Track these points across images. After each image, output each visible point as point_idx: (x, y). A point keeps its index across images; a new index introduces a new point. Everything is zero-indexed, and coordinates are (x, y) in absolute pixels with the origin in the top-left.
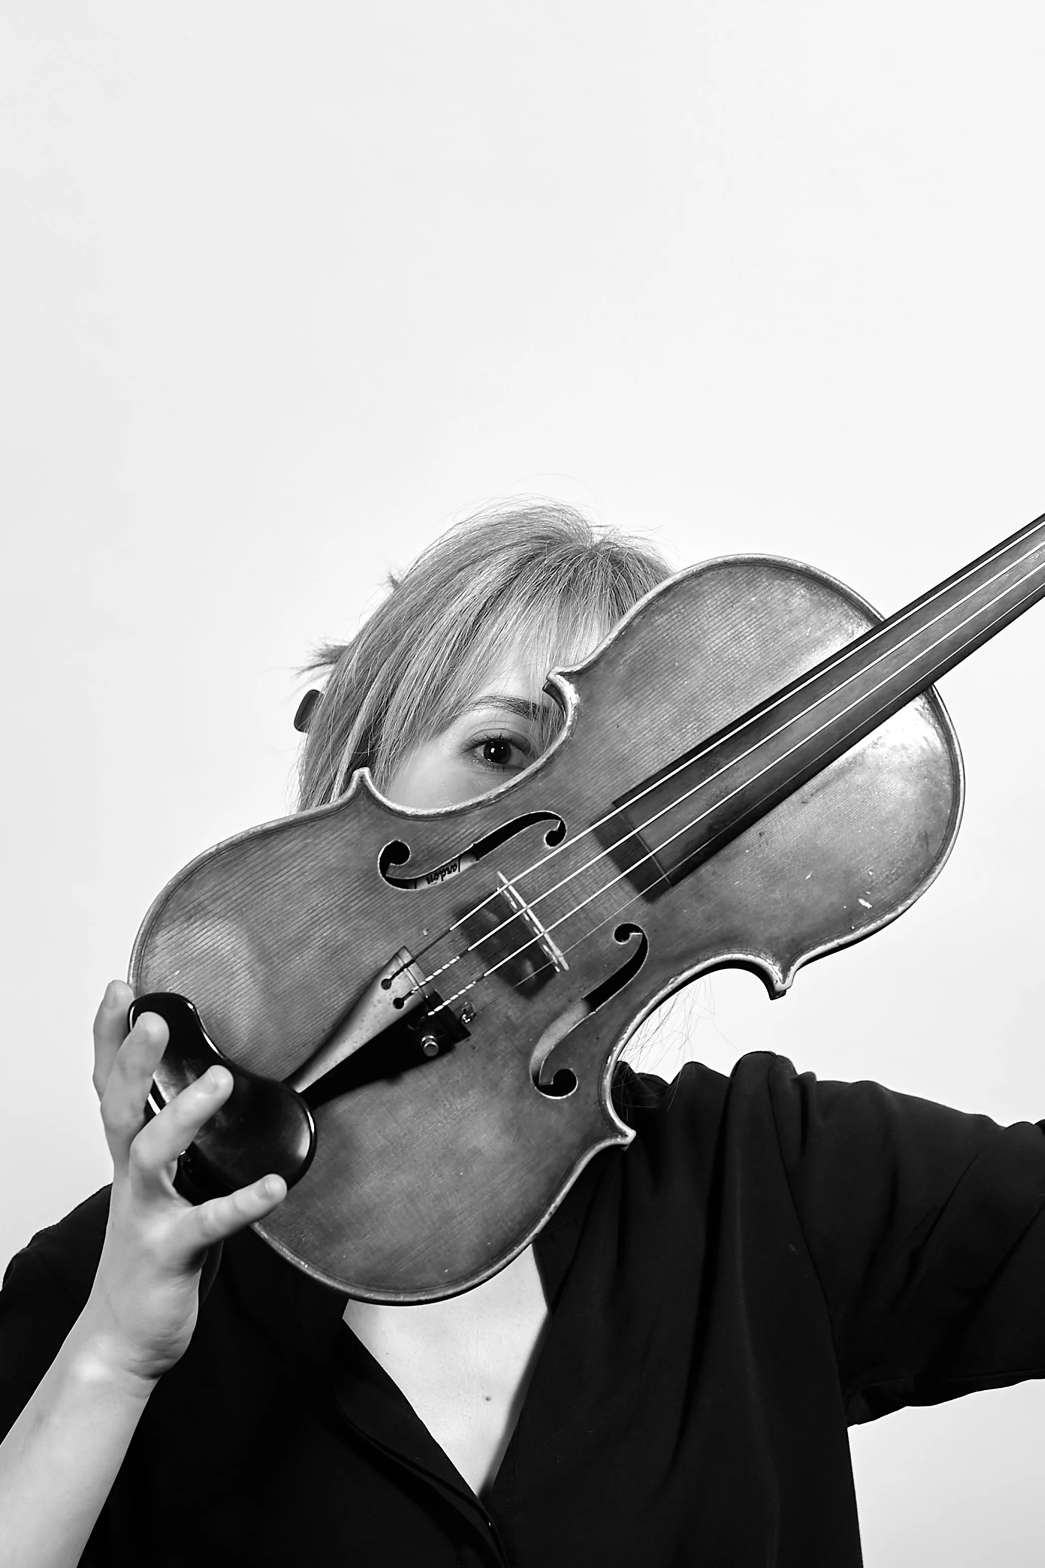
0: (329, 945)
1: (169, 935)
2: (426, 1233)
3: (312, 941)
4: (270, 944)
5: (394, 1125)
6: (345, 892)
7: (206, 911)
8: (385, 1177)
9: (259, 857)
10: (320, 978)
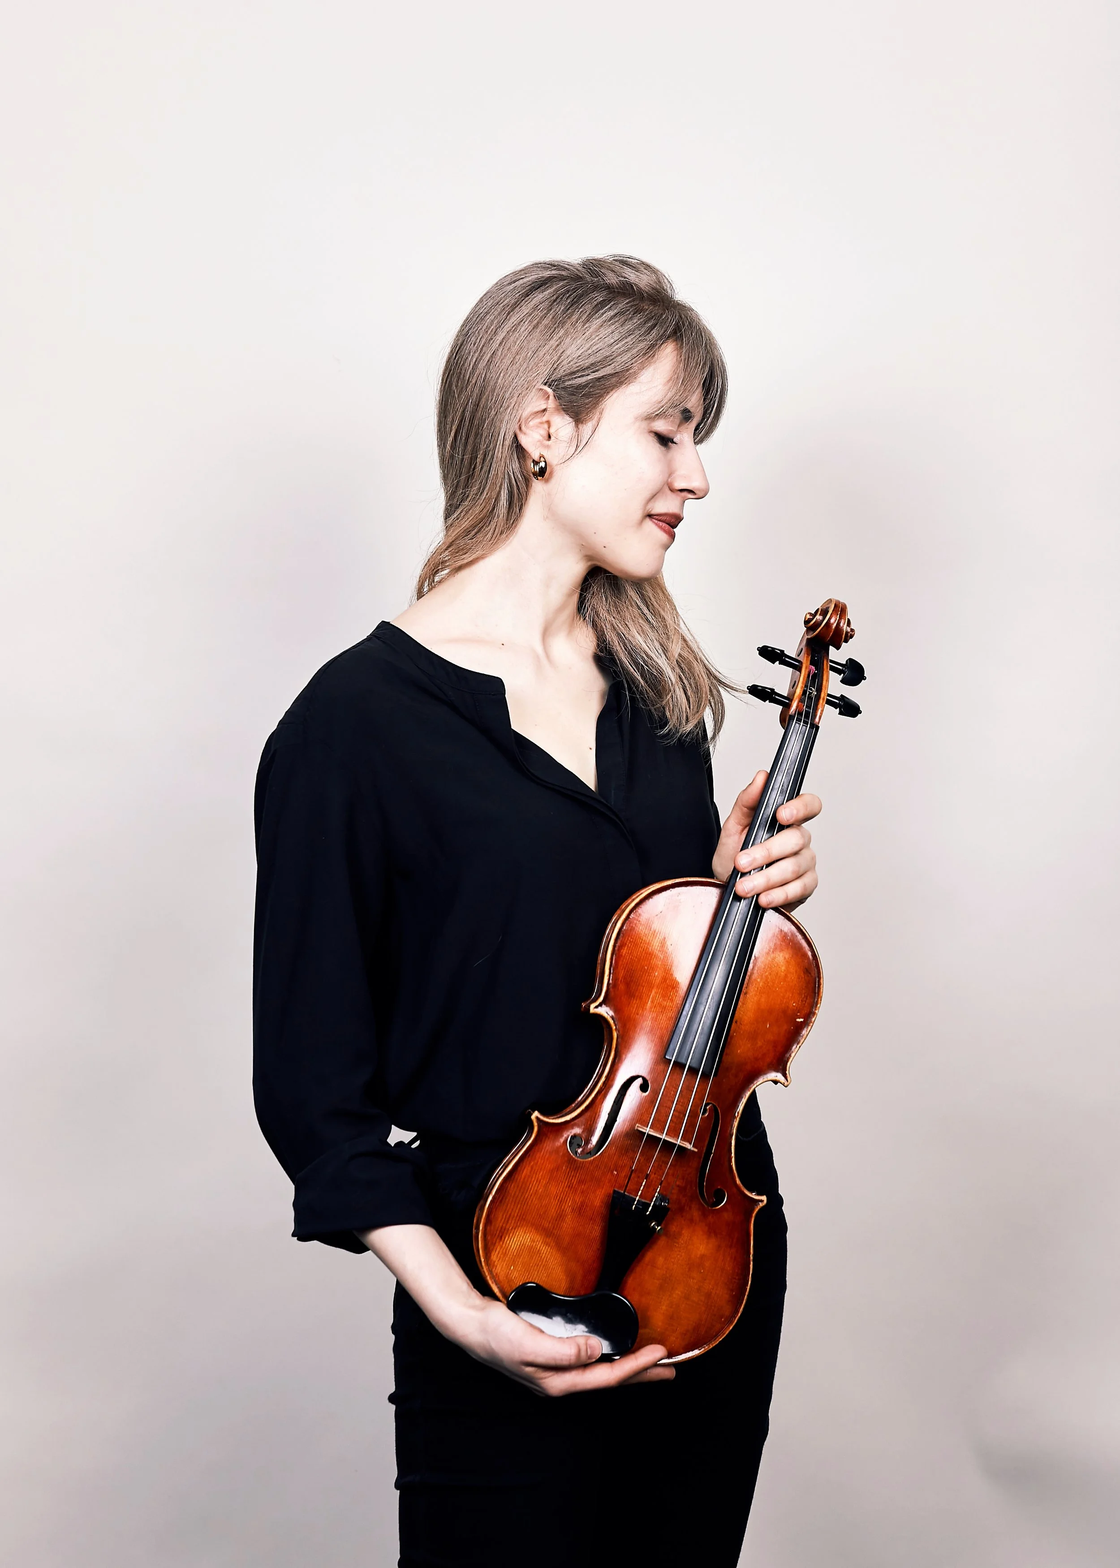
0: (575, 1208)
1: (497, 1253)
2: (703, 1309)
3: (566, 1211)
4: (547, 1225)
5: (659, 1271)
6: (565, 1178)
7: (507, 1229)
8: (669, 1297)
9: (514, 1187)
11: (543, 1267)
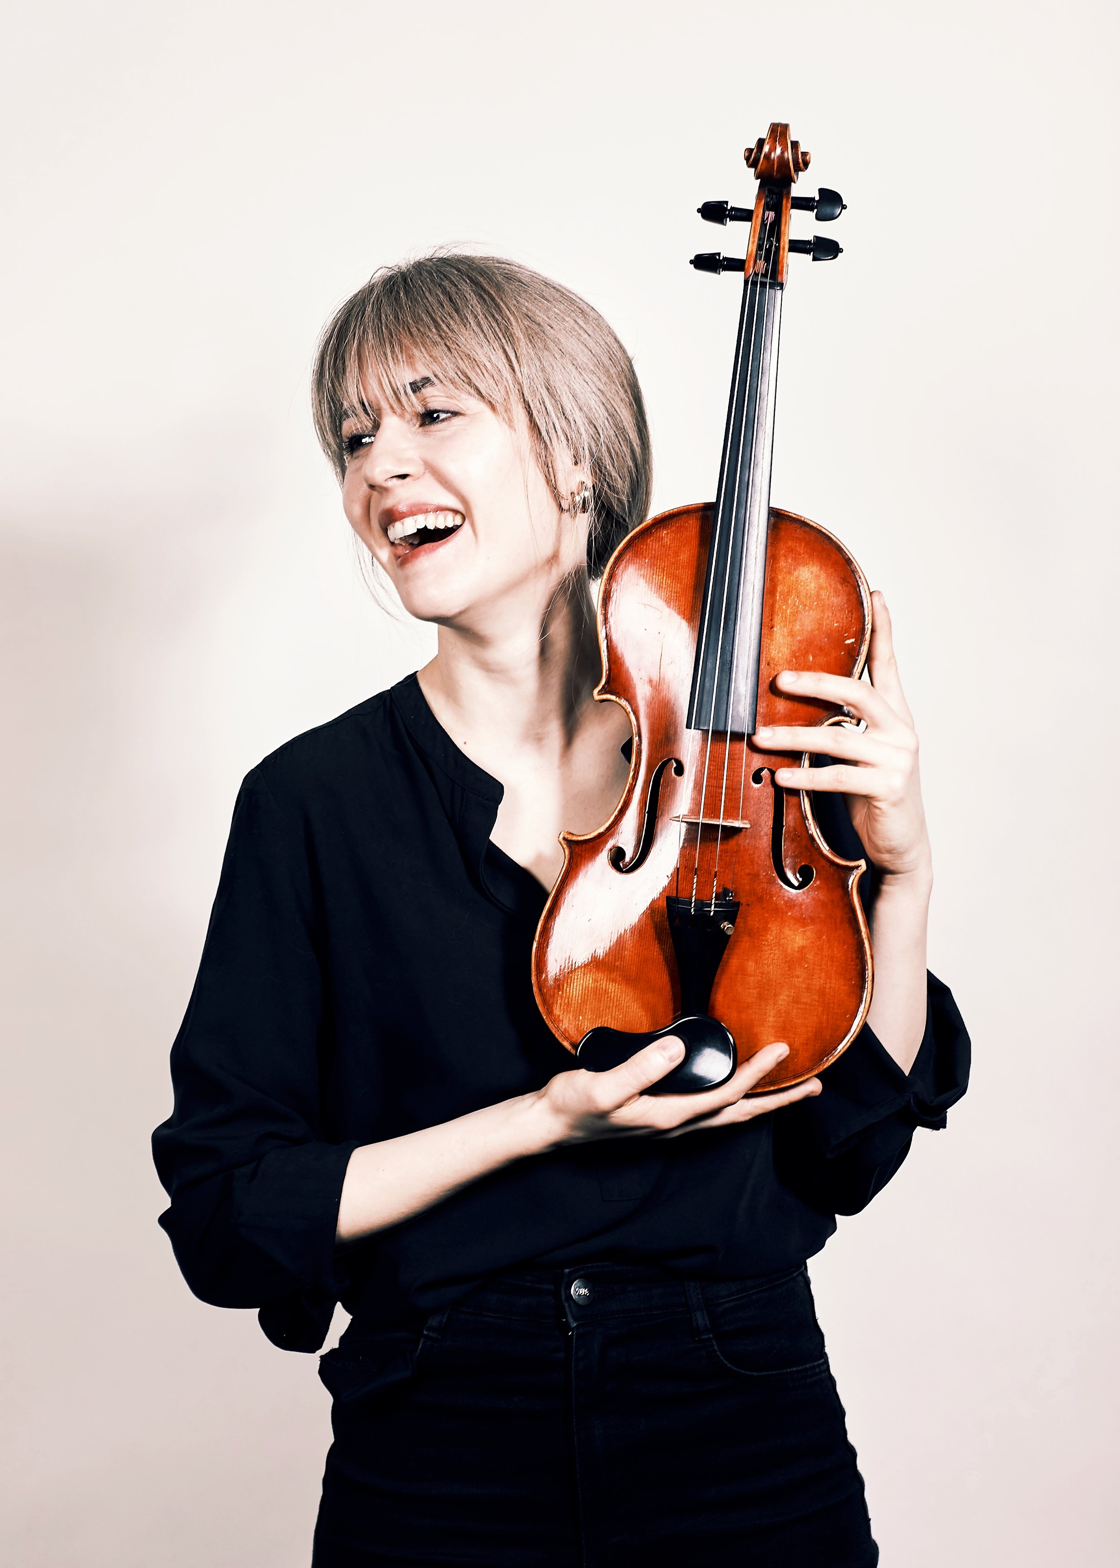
1: (559, 1004)
2: (820, 1009)
3: (624, 937)
5: (752, 978)
8: (774, 1005)
10: (646, 951)
11: (616, 1009)
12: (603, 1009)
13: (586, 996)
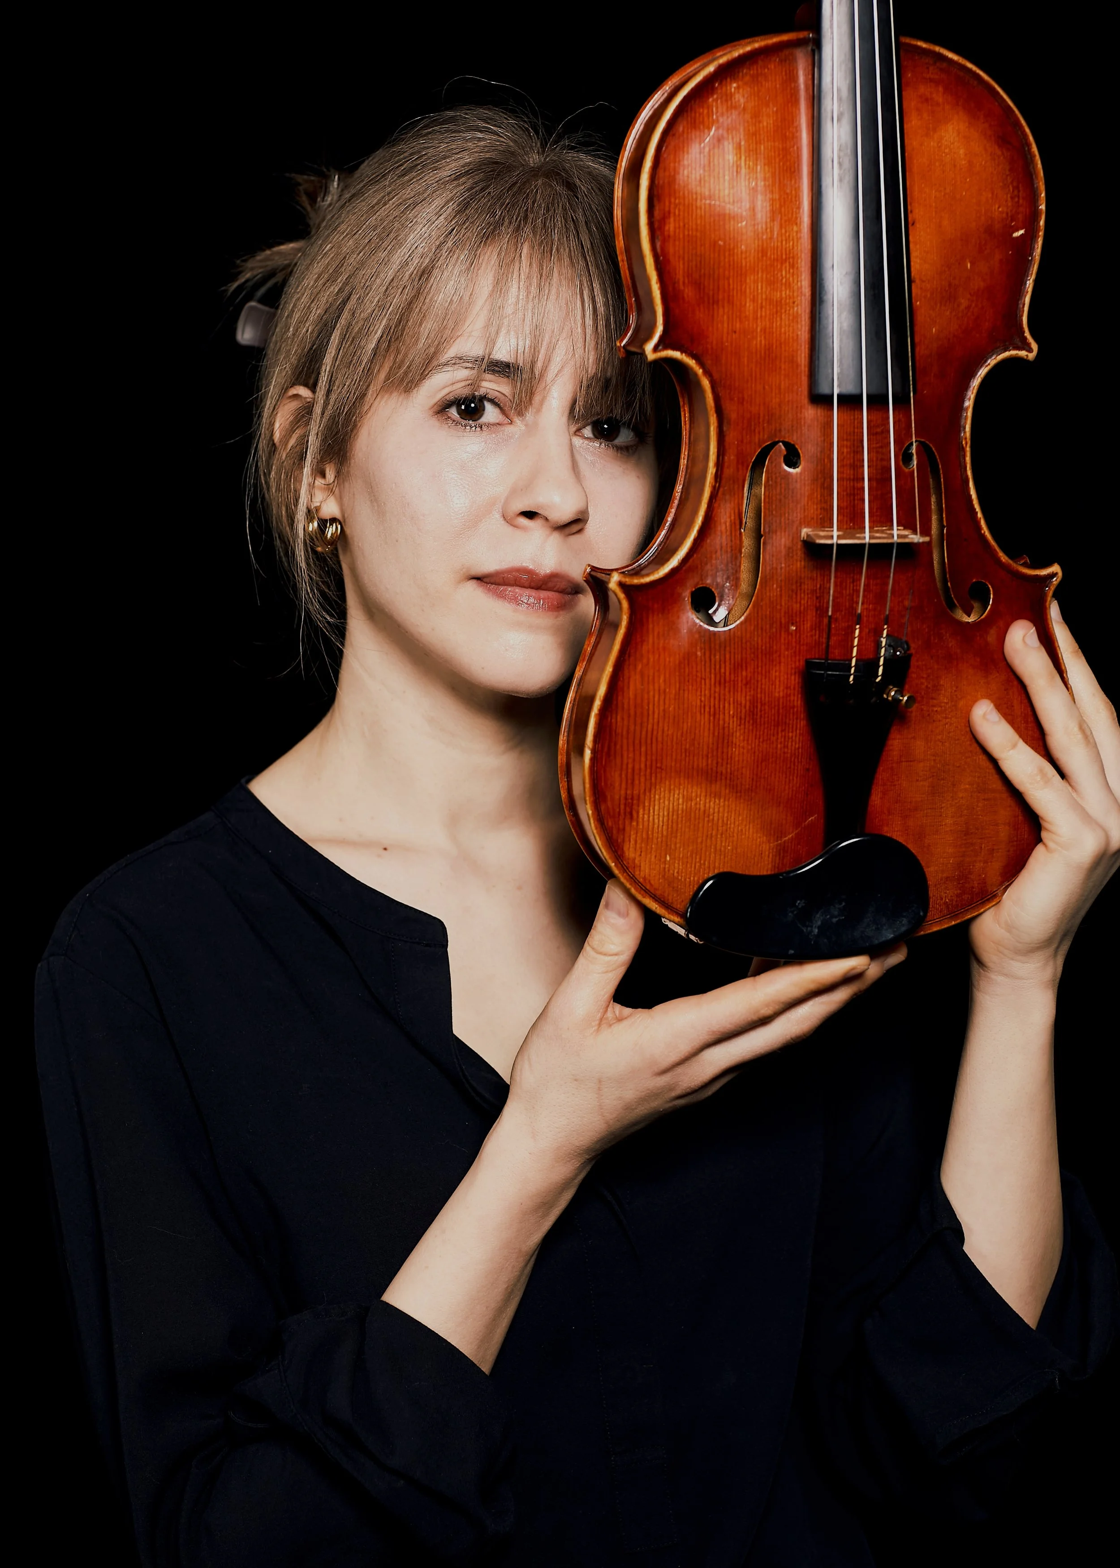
0: (743, 717)
1: (632, 842)
3: (729, 727)
4: (704, 764)
5: (922, 764)
6: (708, 670)
7: (635, 797)
8: (953, 800)
9: (623, 719)
10: (765, 743)
11: (722, 837)
12: (702, 840)
13: (674, 825)
